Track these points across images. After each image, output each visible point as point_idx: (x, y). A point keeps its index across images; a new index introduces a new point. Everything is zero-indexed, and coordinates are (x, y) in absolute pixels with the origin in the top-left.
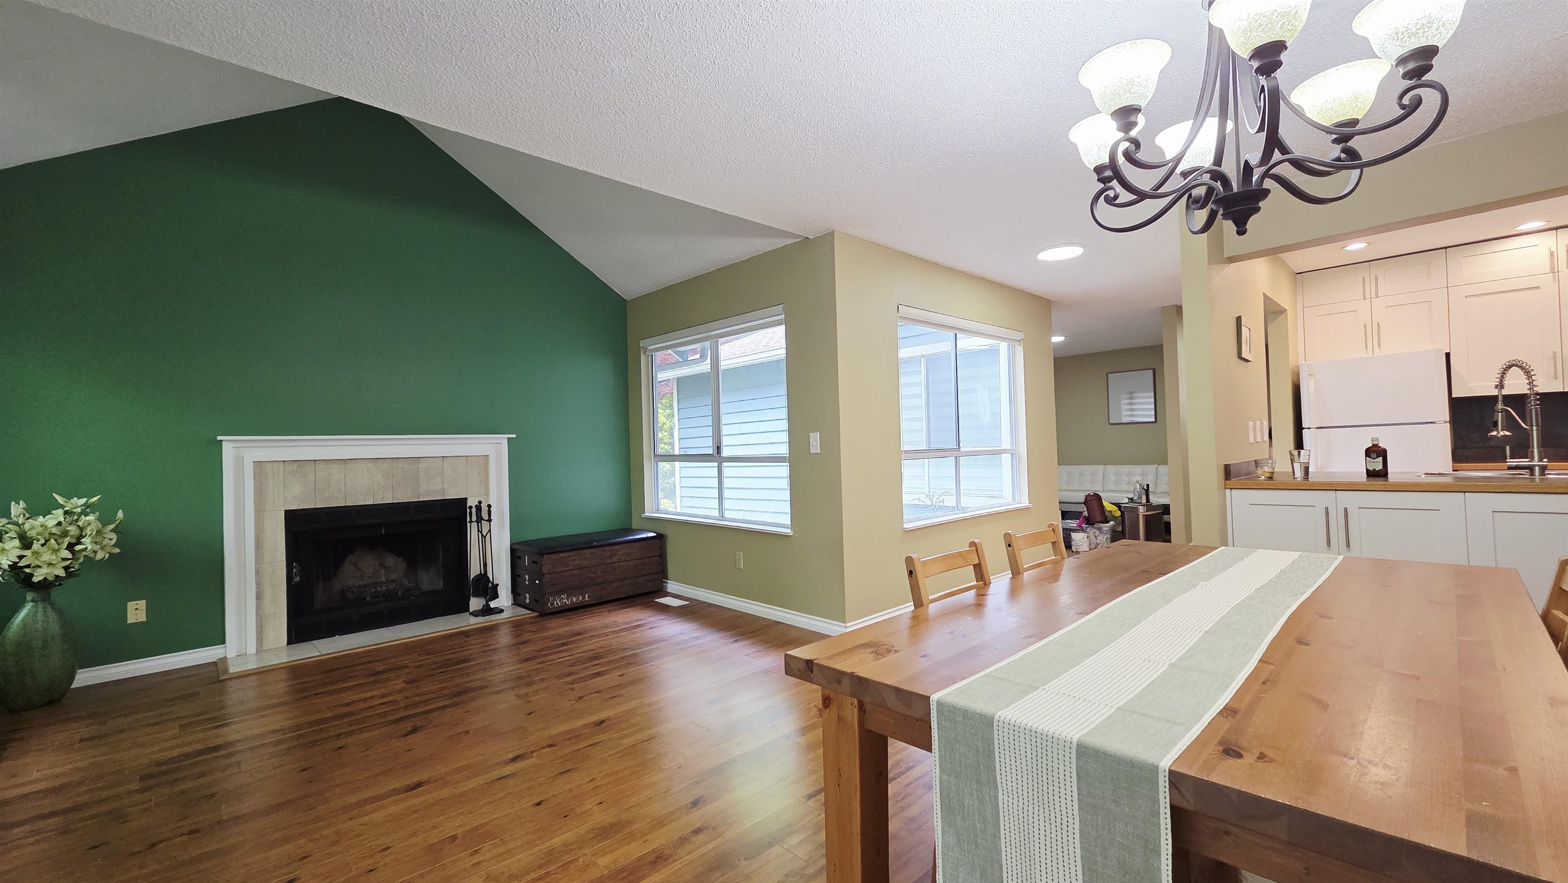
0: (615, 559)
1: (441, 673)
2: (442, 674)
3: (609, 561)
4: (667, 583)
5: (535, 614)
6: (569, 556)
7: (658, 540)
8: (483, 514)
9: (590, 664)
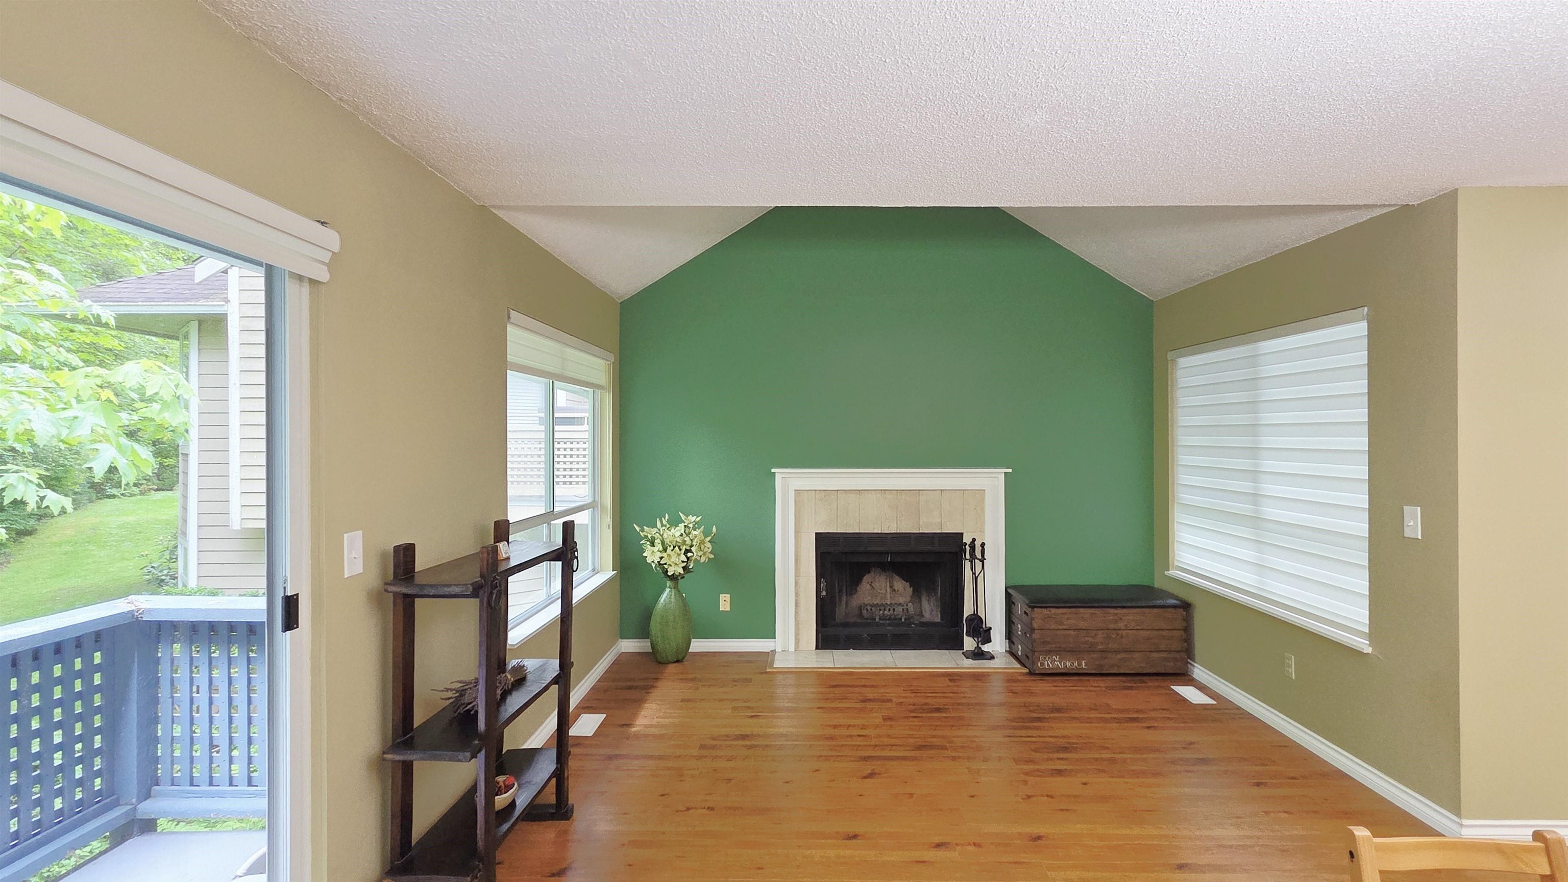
0: (1121, 625)
1: (915, 717)
2: (914, 719)
3: (1112, 626)
4: (1191, 668)
5: (1026, 670)
6: (1064, 614)
7: (1182, 610)
8: (977, 553)
9: (1056, 755)
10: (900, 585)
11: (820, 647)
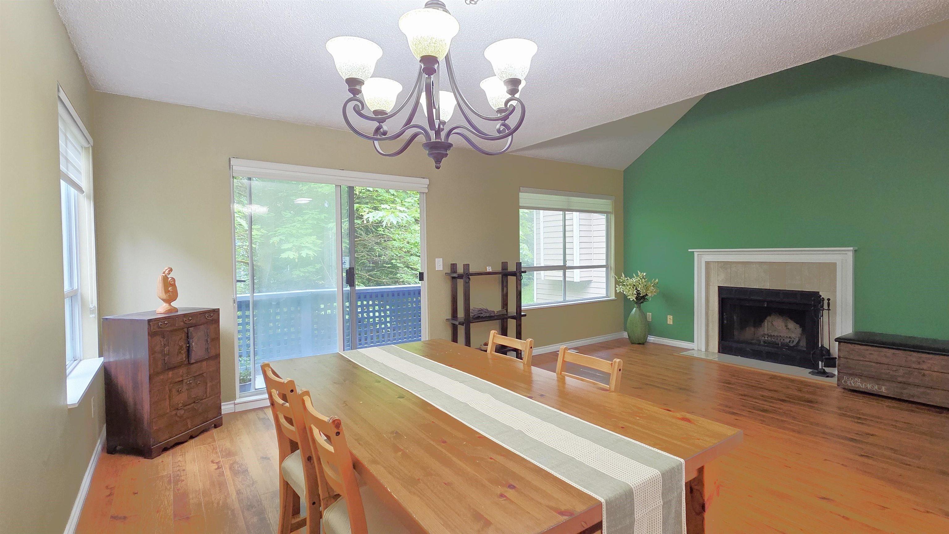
3: (915, 366)
10: (792, 325)
11: (721, 352)
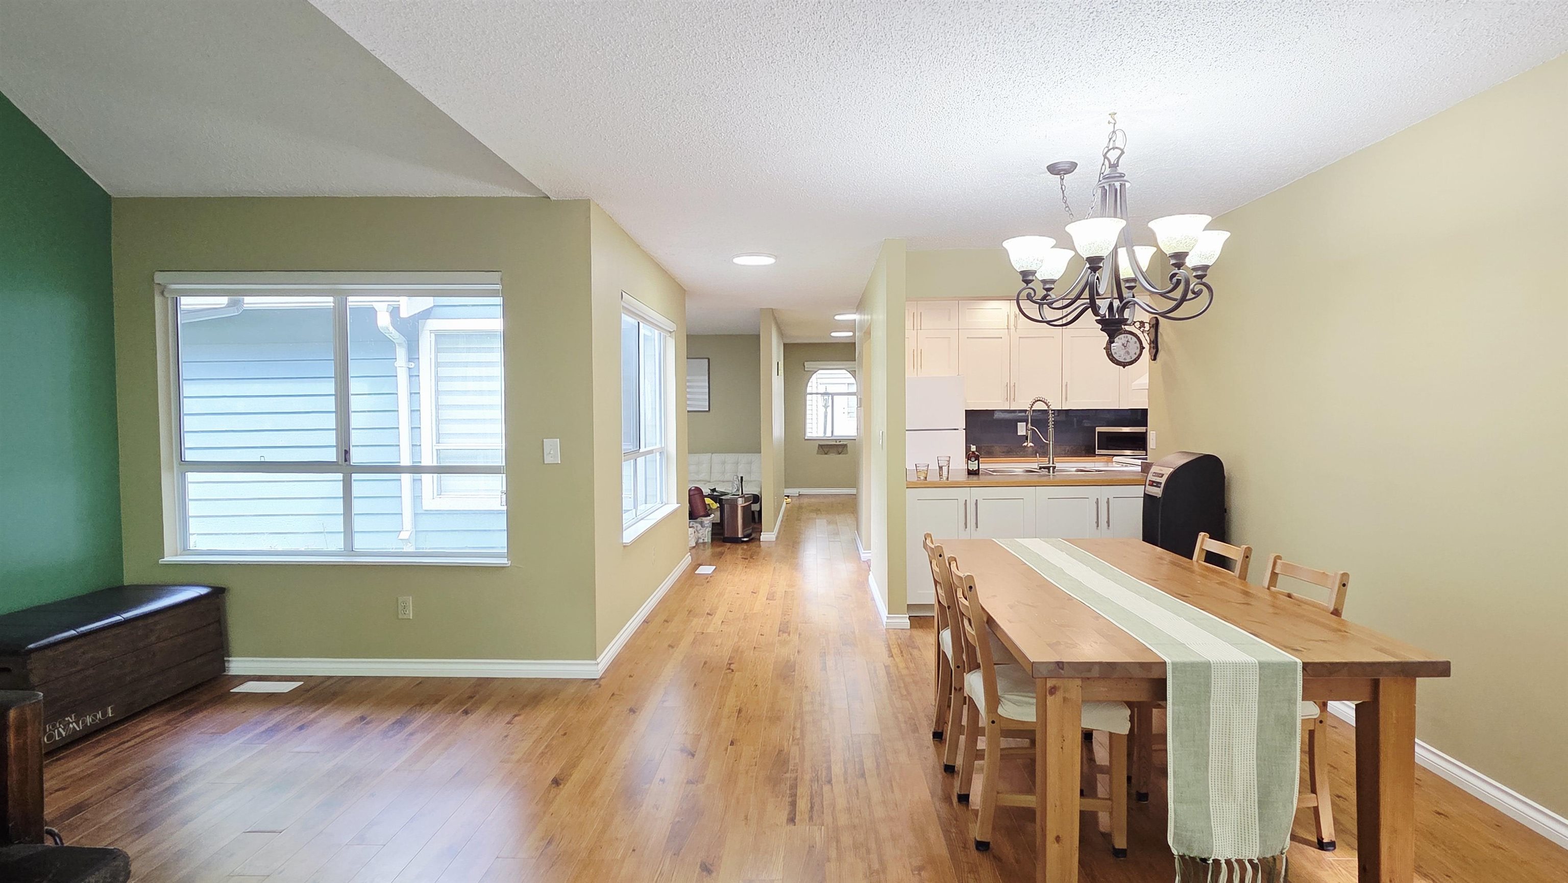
4: (229, 661)
7: (215, 598)
